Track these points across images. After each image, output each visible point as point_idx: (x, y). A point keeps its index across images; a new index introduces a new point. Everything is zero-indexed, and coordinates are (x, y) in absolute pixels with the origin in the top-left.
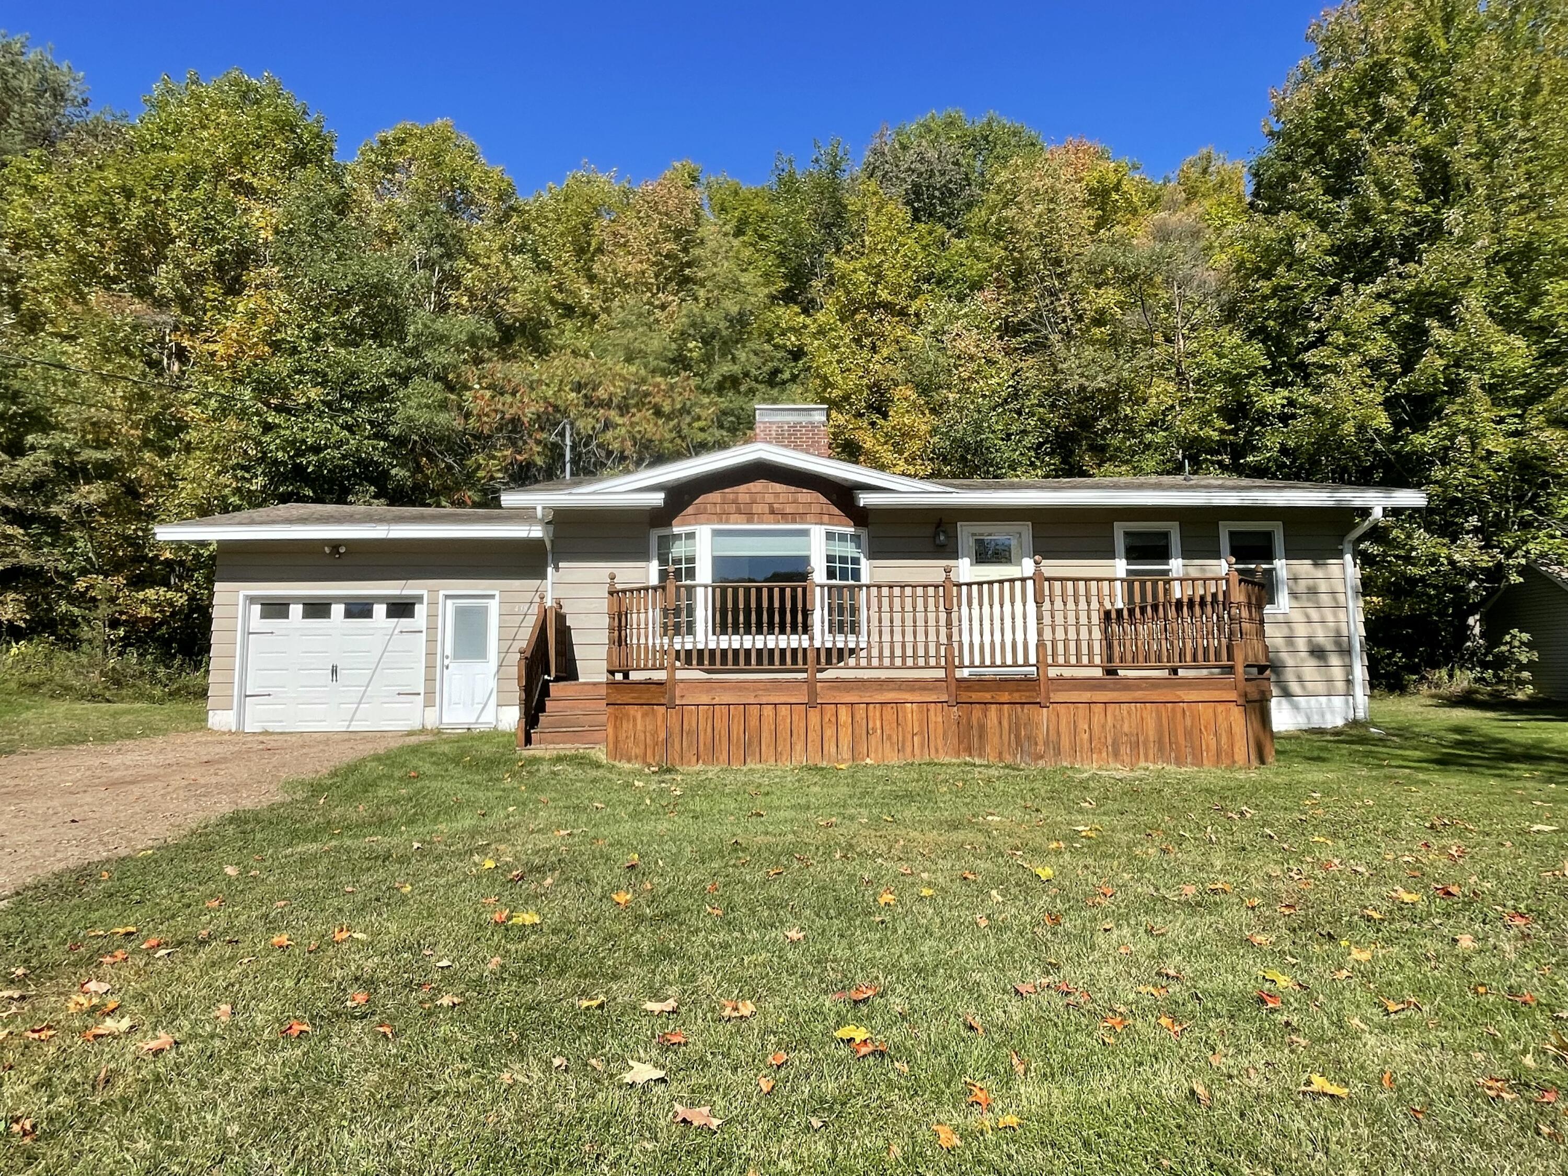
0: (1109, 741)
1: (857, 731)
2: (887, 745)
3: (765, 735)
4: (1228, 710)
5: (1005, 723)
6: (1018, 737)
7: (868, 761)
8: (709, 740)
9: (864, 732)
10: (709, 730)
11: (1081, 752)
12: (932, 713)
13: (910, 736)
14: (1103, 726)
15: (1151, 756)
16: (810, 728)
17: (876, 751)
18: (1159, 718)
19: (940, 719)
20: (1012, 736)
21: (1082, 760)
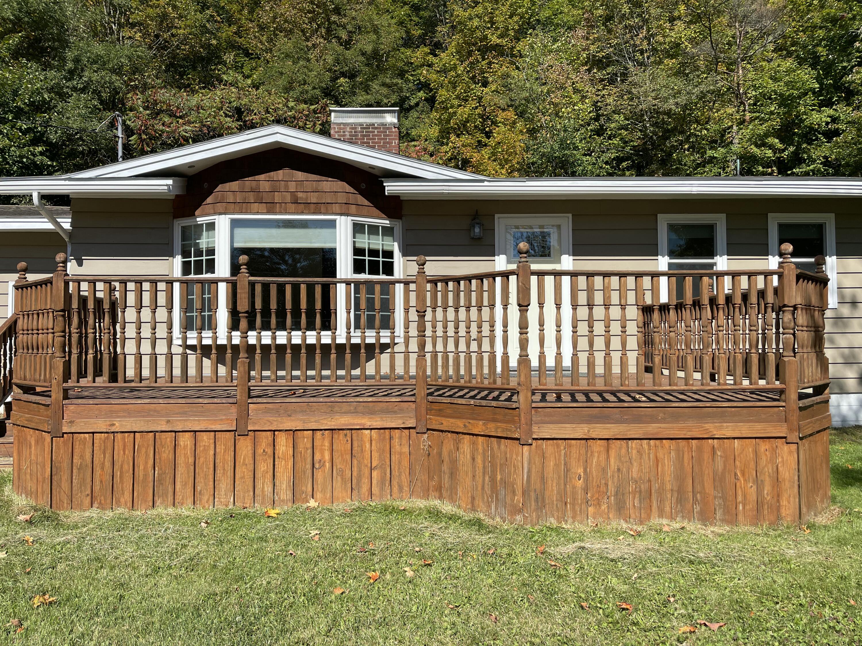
0: (612, 489)
1: (299, 465)
2: (338, 483)
3: (181, 470)
4: (774, 450)
5: (479, 460)
6: (493, 480)
7: (312, 503)
8: (109, 478)
9: (309, 466)
10: (108, 464)
11: (573, 505)
12: (396, 442)
13: (367, 472)
14: (604, 470)
15: (667, 509)
16: (240, 460)
17: (323, 491)
18: (680, 459)
19: (406, 450)
20: (487, 478)
21: (574, 517)
